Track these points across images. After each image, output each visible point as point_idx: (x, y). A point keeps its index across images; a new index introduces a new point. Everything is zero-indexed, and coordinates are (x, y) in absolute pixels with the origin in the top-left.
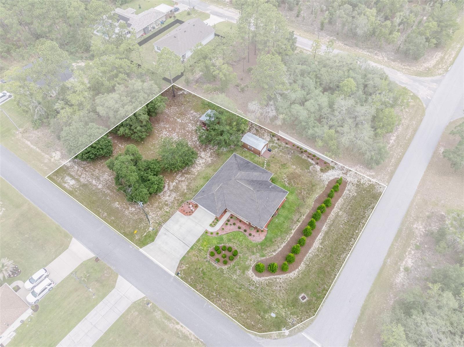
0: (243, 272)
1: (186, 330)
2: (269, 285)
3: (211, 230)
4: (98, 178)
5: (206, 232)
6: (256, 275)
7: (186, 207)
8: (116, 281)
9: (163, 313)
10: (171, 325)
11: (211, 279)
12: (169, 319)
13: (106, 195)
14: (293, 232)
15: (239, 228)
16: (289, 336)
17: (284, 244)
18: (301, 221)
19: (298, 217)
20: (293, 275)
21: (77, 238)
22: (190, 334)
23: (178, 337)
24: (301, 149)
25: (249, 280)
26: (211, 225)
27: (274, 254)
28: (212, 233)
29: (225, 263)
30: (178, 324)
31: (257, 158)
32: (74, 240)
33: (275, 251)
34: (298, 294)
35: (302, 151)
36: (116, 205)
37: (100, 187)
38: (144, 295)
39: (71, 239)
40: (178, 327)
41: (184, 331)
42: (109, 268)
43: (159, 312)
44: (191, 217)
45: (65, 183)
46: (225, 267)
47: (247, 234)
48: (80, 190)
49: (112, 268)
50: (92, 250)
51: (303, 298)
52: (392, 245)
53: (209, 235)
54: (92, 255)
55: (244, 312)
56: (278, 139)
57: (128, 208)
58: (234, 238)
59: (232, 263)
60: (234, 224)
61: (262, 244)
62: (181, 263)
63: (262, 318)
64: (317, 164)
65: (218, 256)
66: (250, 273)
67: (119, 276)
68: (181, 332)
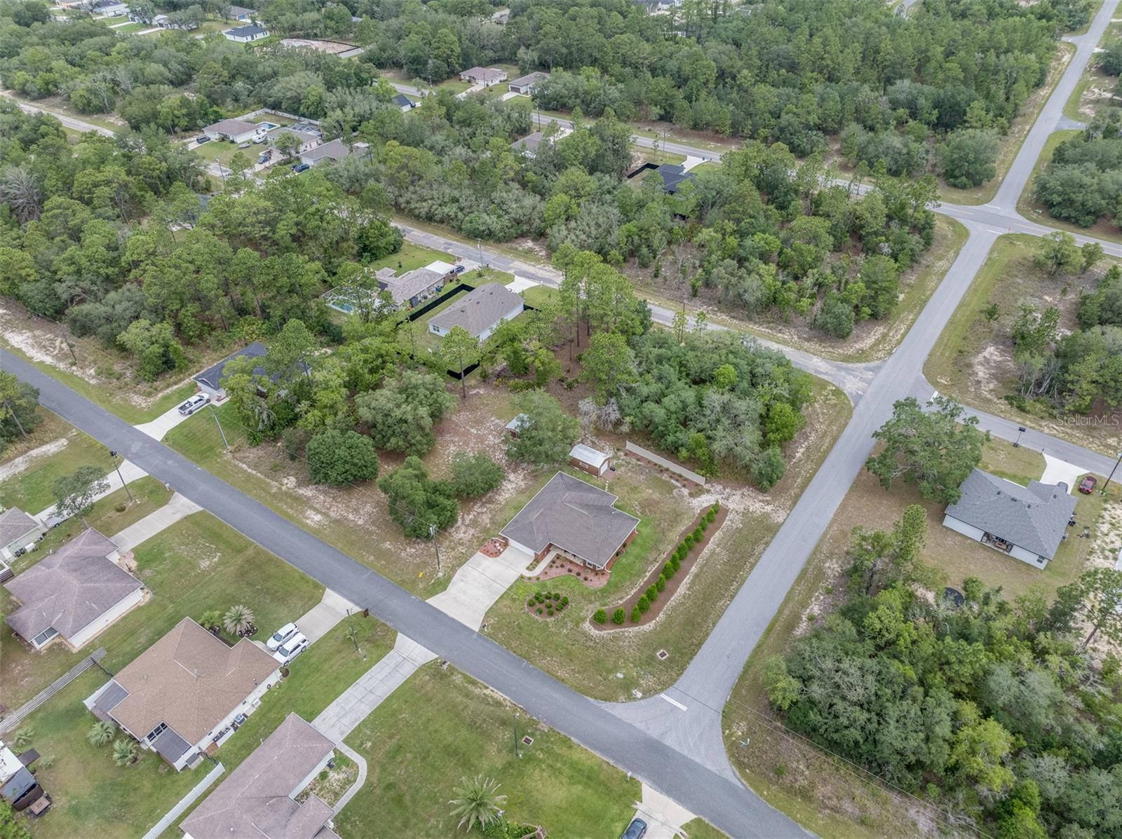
0: (577, 625)
1: (499, 695)
2: (615, 639)
3: (527, 574)
4: (356, 511)
5: (522, 577)
6: (595, 628)
7: (490, 547)
8: (394, 641)
9: (465, 676)
10: (477, 691)
11: (530, 635)
12: (474, 683)
13: (371, 533)
14: (648, 574)
15: (570, 571)
16: (642, 698)
17: (635, 590)
18: (660, 560)
19: (654, 555)
20: (648, 627)
21: (333, 589)
22: (505, 700)
23: (488, 704)
24: (660, 466)
25: (585, 634)
26: (528, 568)
27: (621, 602)
28: (530, 579)
29: (551, 614)
30: (487, 688)
31: (594, 479)
32: (328, 591)
33: (621, 598)
34: (655, 650)
35: (662, 470)
36: (387, 545)
37: (361, 522)
38: (436, 656)
39: (324, 590)
40: (487, 692)
41: (495, 696)
42: (384, 624)
43: (460, 676)
44: (498, 559)
45: (307, 518)
46: (550, 620)
47: (581, 578)
48: (330, 527)
49: (388, 623)
50: (358, 604)
51: (663, 655)
52: (792, 588)
53: (526, 580)
54: (357, 609)
55: (579, 672)
56: (626, 455)
57: (405, 550)
58: (562, 584)
59: (561, 615)
60: (562, 566)
61: (602, 591)
62: (487, 615)
63: (605, 679)
64: (684, 486)
65: (538, 606)
66: (587, 626)
67: (399, 633)
68: (492, 697)
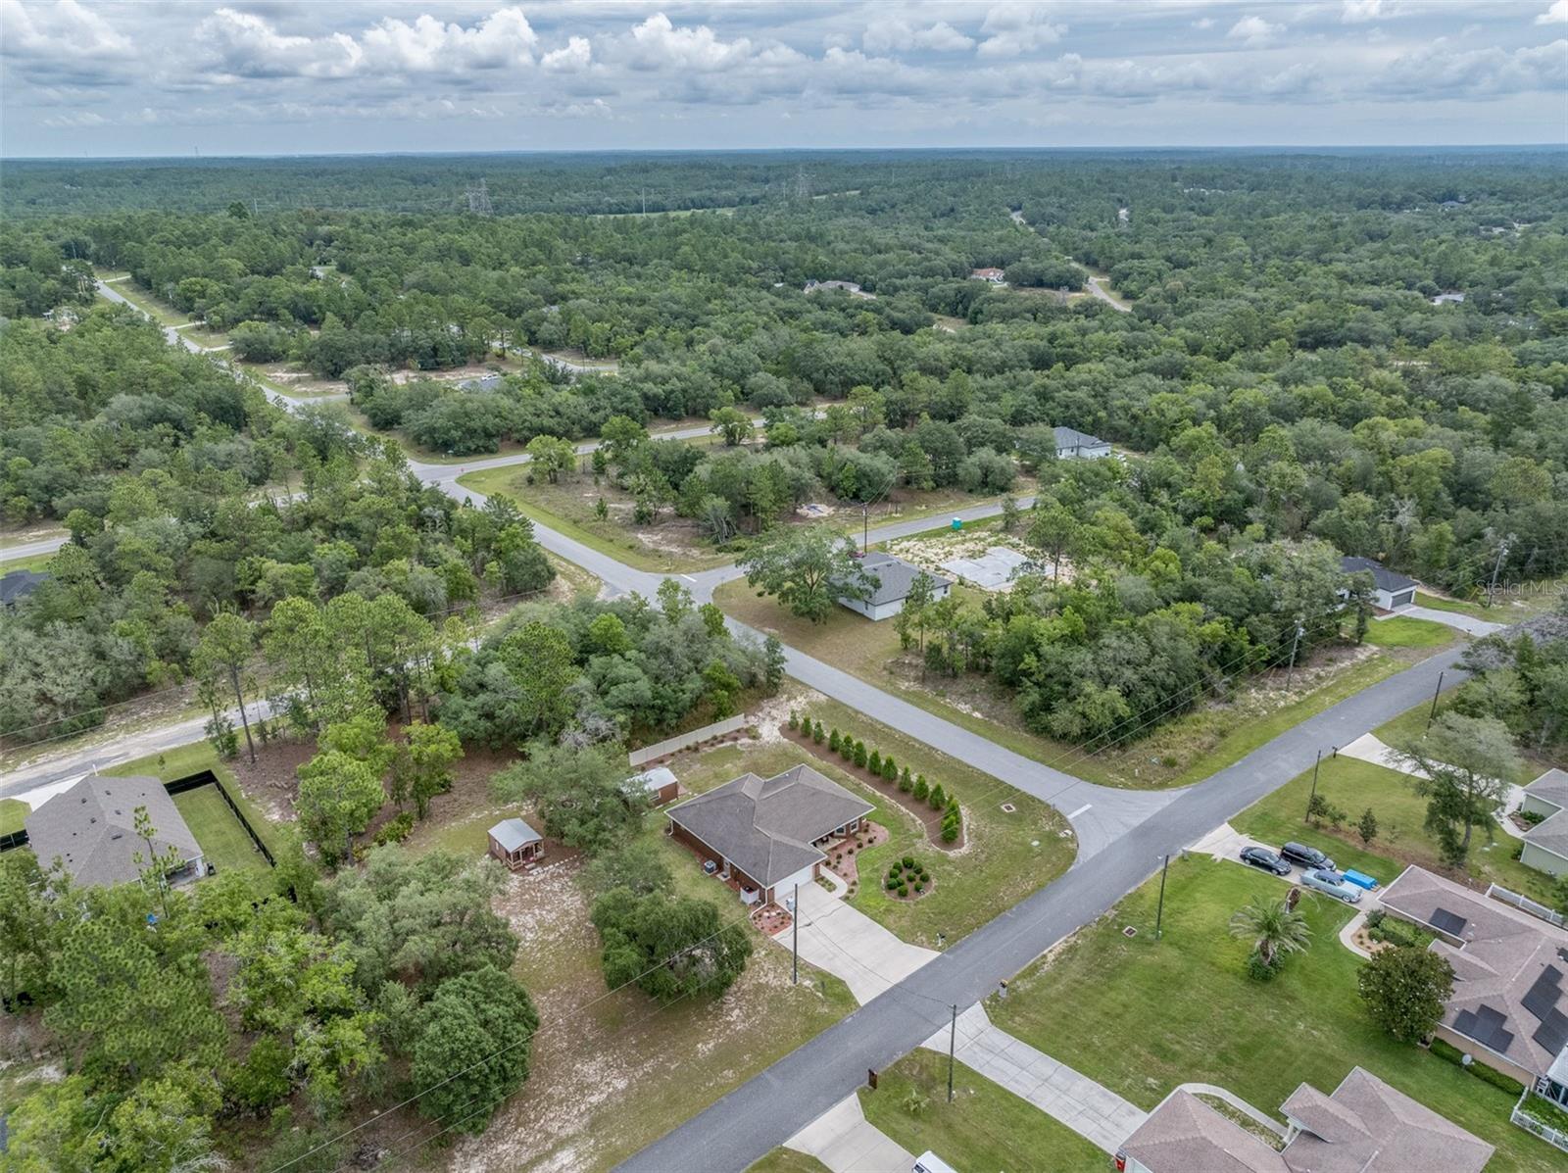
0: (950, 862)
2: (979, 837)
3: (842, 887)
5: (846, 899)
6: (959, 848)
7: (767, 923)
8: (935, 1053)
10: (1048, 968)
11: (956, 905)
12: (1034, 969)
14: (878, 794)
15: (850, 852)
16: (1073, 832)
17: (903, 808)
18: (857, 781)
20: (965, 811)
22: (1066, 942)
23: (1070, 959)
27: (920, 822)
32: (792, 1143)
33: (914, 821)
35: (695, 748)
38: (978, 1004)
42: (898, 1064)
43: (1019, 983)
44: (797, 917)
46: (934, 882)
49: (900, 1056)
51: (1009, 808)
53: (852, 896)
54: (853, 1099)
55: (1028, 873)
57: (729, 1022)
58: (873, 863)
60: (840, 857)
62: (913, 942)
63: (1040, 855)
64: (734, 740)
65: (909, 888)
66: (953, 854)
67: (923, 1045)
